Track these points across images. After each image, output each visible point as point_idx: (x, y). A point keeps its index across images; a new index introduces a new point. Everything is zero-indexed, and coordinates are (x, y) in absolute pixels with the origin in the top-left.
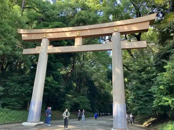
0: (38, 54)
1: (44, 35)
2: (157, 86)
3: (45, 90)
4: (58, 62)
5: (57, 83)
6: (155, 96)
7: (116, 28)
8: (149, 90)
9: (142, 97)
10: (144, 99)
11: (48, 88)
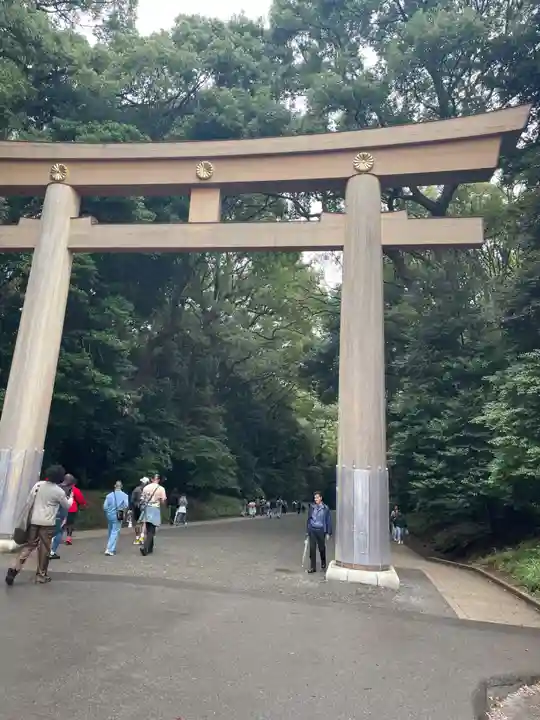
0: (30, 251)
1: (53, 172)
2: (505, 405)
3: (57, 407)
4: (114, 294)
5: (108, 379)
6: (498, 440)
7: (364, 158)
8: (478, 420)
9: (442, 446)
10: (452, 452)
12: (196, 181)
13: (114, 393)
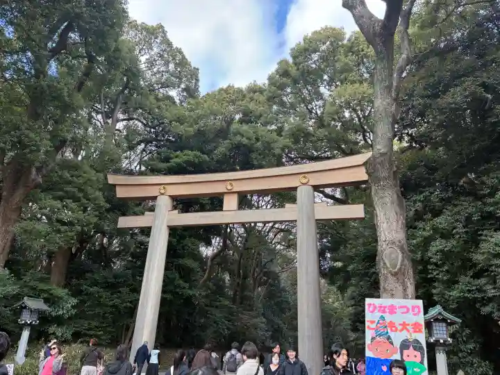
0: (150, 228)
1: (160, 189)
3: (163, 302)
4: (190, 237)
5: (187, 285)
7: (304, 177)
11: (169, 296)
12: (226, 191)
13: (191, 292)
